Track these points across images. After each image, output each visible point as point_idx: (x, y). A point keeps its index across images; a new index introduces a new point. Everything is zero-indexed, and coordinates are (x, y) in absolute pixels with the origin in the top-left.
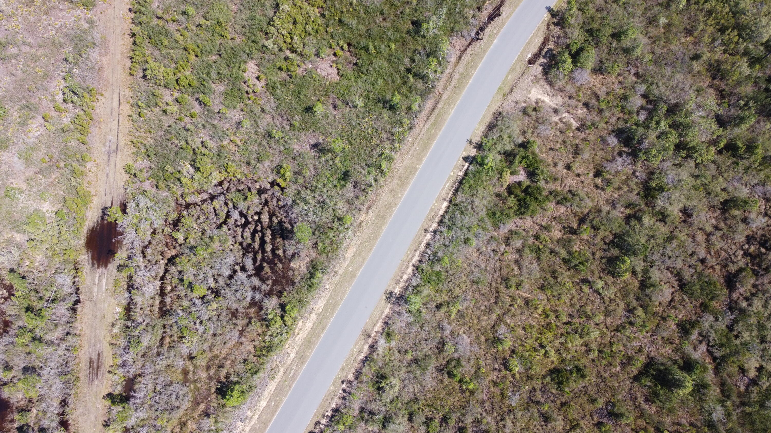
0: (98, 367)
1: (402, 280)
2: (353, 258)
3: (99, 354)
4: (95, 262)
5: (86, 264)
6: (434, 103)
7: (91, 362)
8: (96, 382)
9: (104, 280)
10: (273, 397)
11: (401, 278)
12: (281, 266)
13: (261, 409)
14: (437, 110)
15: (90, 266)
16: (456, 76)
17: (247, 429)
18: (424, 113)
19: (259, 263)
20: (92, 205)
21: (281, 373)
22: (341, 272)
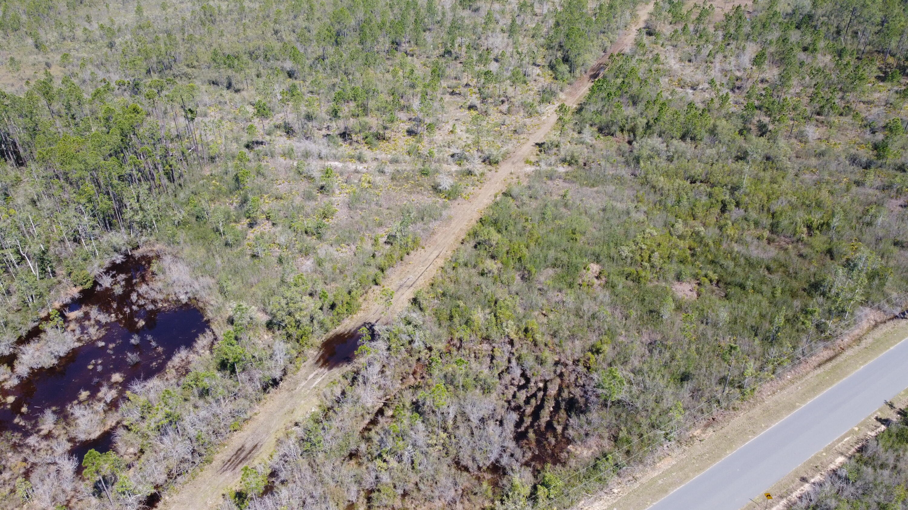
0: (243, 459)
2: (668, 472)
3: (256, 446)
4: (322, 361)
5: (311, 359)
6: (831, 355)
7: (241, 449)
8: (228, 474)
9: (319, 380)
12: (553, 441)
14: (834, 363)
15: (313, 362)
16: (868, 341)
18: (814, 360)
19: (523, 429)
20: (354, 316)
22: (644, 480)
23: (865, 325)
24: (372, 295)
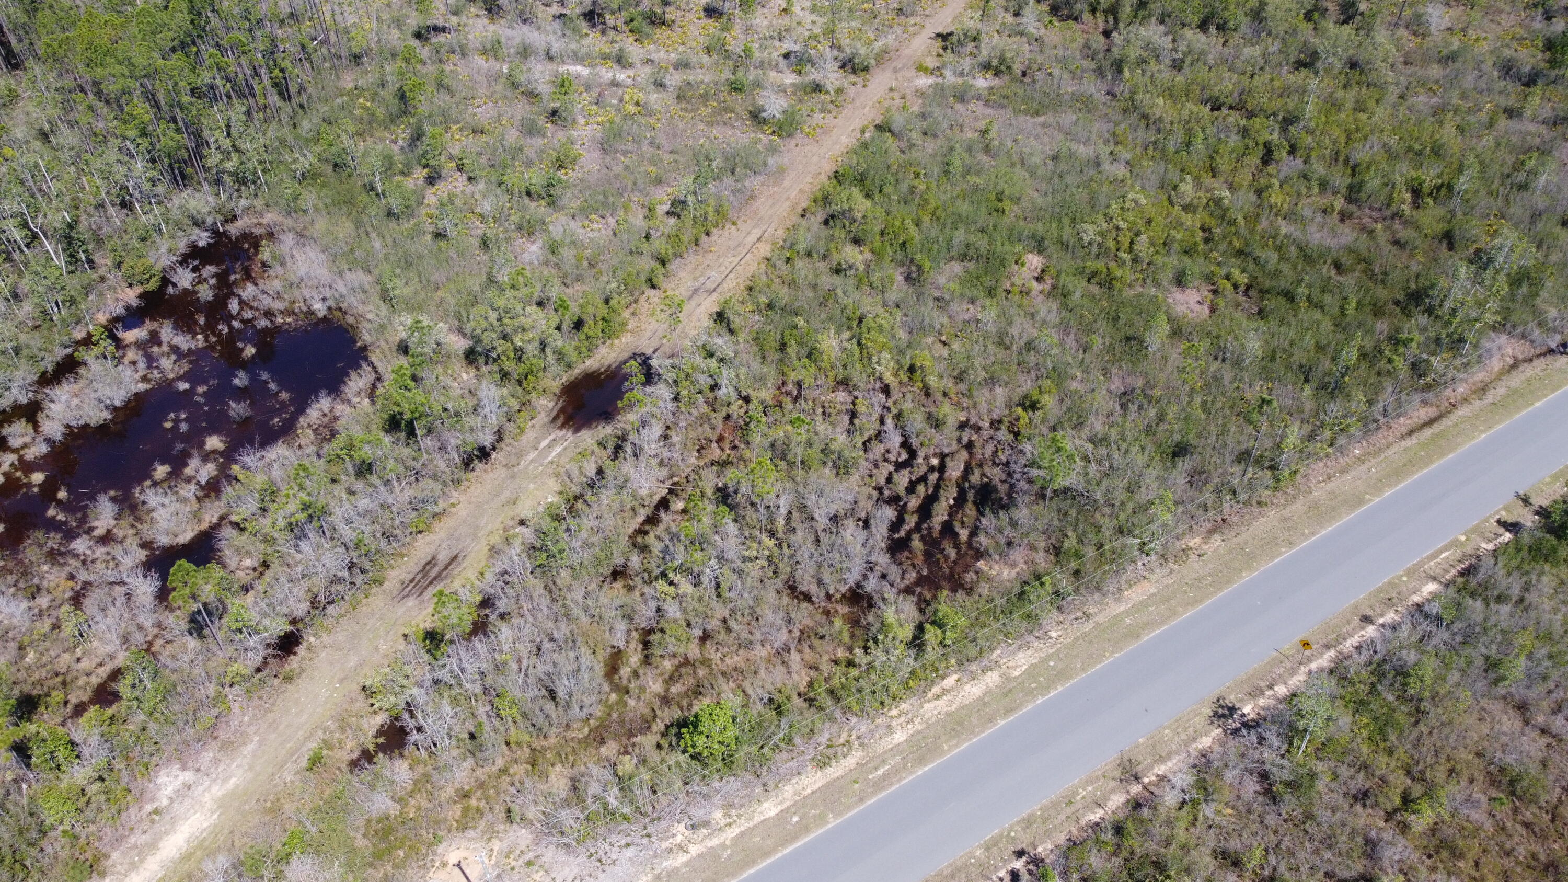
0: (435, 578)
1: (1269, 693)
2: (1144, 605)
3: (455, 558)
4: (562, 418)
5: (543, 415)
6: (1433, 416)
7: (431, 563)
8: (411, 602)
9: (558, 449)
10: (801, 804)
11: (1271, 687)
12: (952, 554)
13: (757, 819)
14: (1436, 428)
15: (546, 420)
16: (1498, 392)
17: (694, 850)
18: (1403, 424)
19: (902, 533)
20: (616, 342)
21: (851, 761)
22: (1101, 618)
23: (1496, 365)
24: (646, 305)
